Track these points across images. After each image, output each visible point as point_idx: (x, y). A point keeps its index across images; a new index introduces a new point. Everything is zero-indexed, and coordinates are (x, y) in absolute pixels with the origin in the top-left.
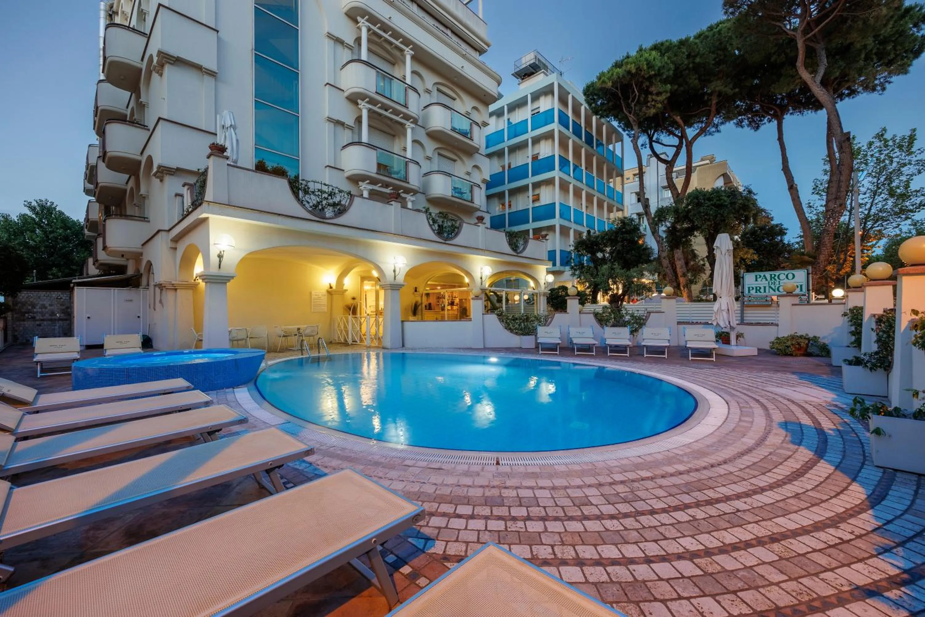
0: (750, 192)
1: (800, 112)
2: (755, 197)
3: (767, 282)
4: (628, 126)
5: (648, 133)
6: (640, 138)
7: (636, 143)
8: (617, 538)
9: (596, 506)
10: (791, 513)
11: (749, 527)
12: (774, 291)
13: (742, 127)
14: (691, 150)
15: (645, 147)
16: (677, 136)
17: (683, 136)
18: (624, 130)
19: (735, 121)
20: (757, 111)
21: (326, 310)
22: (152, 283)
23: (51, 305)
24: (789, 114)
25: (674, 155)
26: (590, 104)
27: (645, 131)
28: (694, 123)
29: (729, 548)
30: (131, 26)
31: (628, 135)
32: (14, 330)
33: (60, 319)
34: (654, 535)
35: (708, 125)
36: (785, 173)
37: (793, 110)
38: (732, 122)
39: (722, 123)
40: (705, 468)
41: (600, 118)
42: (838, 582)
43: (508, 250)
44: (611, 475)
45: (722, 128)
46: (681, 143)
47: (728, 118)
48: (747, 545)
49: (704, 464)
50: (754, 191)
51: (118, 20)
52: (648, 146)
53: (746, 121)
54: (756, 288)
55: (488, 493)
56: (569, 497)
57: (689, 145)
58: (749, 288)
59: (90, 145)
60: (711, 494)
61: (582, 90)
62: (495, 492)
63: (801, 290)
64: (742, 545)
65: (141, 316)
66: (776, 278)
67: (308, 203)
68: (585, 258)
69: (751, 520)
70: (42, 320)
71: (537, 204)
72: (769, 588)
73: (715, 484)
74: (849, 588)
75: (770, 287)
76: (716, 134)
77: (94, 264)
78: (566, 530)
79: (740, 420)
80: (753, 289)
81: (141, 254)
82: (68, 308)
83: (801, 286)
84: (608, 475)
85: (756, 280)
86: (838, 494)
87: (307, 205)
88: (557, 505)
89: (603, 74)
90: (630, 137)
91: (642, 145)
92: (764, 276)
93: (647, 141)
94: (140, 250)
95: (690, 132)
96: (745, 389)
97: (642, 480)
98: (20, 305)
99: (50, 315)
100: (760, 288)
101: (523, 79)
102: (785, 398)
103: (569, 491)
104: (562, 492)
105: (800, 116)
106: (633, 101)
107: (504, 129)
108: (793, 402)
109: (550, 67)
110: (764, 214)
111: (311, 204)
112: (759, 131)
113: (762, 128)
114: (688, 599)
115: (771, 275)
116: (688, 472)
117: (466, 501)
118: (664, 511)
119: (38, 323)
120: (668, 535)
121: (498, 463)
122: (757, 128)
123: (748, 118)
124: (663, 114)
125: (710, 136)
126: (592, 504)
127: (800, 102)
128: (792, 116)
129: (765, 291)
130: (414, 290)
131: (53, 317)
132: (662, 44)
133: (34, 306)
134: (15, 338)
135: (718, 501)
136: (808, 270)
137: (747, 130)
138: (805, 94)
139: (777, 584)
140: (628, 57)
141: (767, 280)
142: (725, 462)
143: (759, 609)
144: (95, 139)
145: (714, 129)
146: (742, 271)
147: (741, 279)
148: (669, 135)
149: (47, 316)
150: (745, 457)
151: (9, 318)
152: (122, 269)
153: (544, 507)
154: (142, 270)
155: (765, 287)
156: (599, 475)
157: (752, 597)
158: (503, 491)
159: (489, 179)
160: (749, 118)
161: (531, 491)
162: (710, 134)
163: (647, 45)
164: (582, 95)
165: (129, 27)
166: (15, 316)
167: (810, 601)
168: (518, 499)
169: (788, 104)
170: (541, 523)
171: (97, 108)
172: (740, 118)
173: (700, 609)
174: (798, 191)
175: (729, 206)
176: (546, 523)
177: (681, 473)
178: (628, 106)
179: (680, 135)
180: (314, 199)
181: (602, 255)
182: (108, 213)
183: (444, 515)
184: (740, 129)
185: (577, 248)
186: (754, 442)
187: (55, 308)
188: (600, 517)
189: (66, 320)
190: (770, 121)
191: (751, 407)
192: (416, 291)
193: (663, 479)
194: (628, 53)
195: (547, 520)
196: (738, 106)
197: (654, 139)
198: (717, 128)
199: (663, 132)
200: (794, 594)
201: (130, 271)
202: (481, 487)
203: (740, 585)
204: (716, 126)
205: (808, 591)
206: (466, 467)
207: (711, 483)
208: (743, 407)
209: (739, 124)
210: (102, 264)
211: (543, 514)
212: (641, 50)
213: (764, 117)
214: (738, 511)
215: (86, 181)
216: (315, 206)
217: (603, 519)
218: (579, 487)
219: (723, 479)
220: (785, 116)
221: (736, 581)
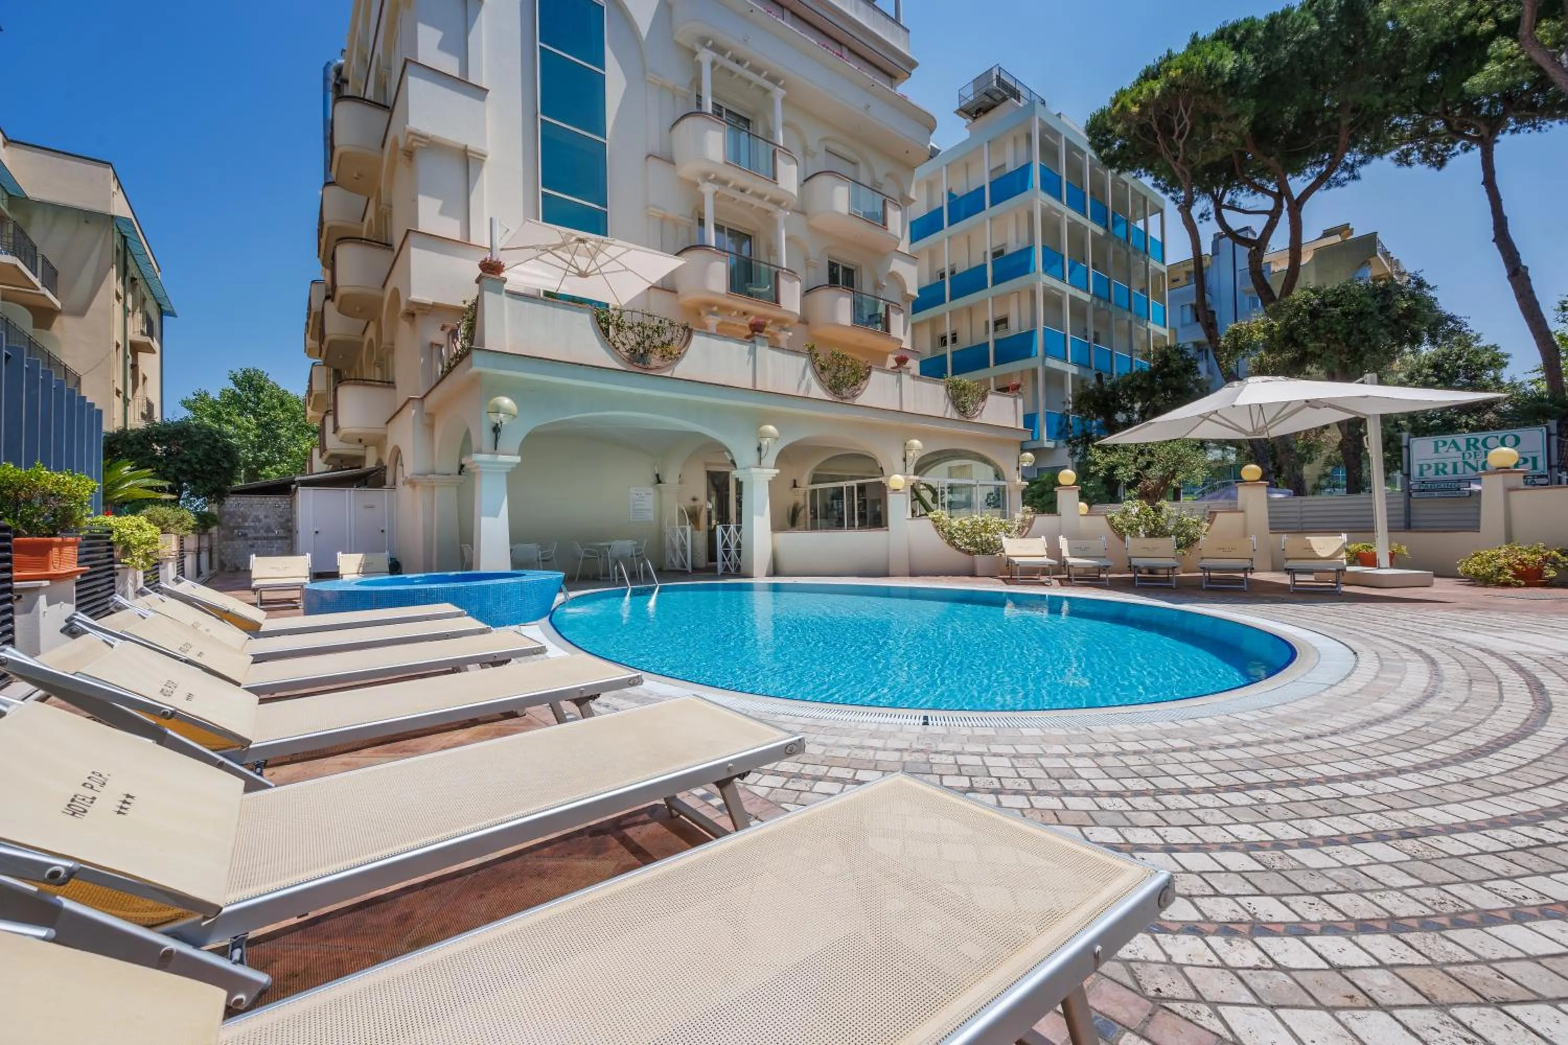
0: (1420, 284)
1: (1534, 126)
2: (1432, 294)
3: (1460, 454)
4: (1171, 185)
5: (1212, 194)
6: (1197, 204)
7: (1189, 211)
8: (1120, 820)
9: (1088, 780)
10: (1448, 803)
11: (1363, 818)
12: (1476, 469)
13: (1410, 164)
14: (1299, 217)
15: (1208, 219)
16: (1270, 193)
17: (1283, 193)
18: (1165, 191)
19: (1393, 154)
20: (1436, 134)
21: (652, 518)
22: (400, 480)
23: (266, 517)
24: (1508, 133)
25: (1265, 229)
26: (1098, 149)
27: (1206, 190)
28: (1306, 166)
29: (1320, 842)
30: (367, 97)
31: (1173, 199)
32: (221, 553)
33: (278, 538)
34: (1186, 818)
35: (1332, 168)
36: (1500, 247)
37: (1517, 122)
38: (1387, 157)
39: (1362, 162)
40: (1293, 740)
41: (1119, 173)
42: (1519, 894)
43: (952, 413)
44: (1119, 744)
45: (1362, 170)
46: (1279, 205)
47: (1374, 151)
48: (1355, 839)
49: (1292, 734)
50: (1429, 281)
51: (348, 90)
52: (1213, 216)
53: (1416, 152)
54: (1437, 465)
55: (907, 757)
56: (1042, 767)
57: (1296, 207)
58: (1421, 466)
59: (313, 282)
60: (1300, 773)
61: (1084, 125)
62: (921, 757)
63: (1535, 467)
64: (1344, 839)
65: (386, 529)
66: (1479, 445)
67: (624, 344)
68: (1094, 423)
69: (1368, 809)
70: (255, 539)
71: (1002, 334)
72: (1383, 894)
73: (1309, 761)
74: (1539, 903)
75: (1466, 463)
76: (1351, 184)
77: (321, 456)
78: (1032, 807)
79: (1376, 677)
80: (1429, 467)
81: (385, 437)
82: (288, 520)
83: (1535, 459)
84: (1114, 743)
85: (1436, 451)
86: (1552, 782)
87: (622, 349)
88: (1020, 777)
89: (1123, 92)
90: (1177, 202)
91: (1202, 216)
92: (1454, 442)
93: (1211, 208)
94: (381, 432)
95: (1297, 185)
96: (1395, 634)
97: (1173, 751)
98: (227, 517)
99: (266, 531)
100: (1445, 465)
101: (975, 118)
102: (1476, 648)
103: (1042, 760)
104: (1030, 761)
105: (1535, 133)
106: (1180, 136)
107: (942, 208)
108: (1492, 654)
109: (1023, 92)
110: (1451, 325)
111: (628, 347)
112: (1445, 169)
113: (1451, 163)
114: (1232, 896)
115: (1468, 440)
116: (1260, 743)
117: (872, 765)
118: (1207, 790)
119: (250, 542)
120: (1208, 819)
121: (926, 724)
122: (1441, 164)
123: (1419, 149)
124: (1242, 154)
125: (1338, 188)
126: (1080, 778)
127: (1532, 107)
128: (1516, 136)
129: (1455, 472)
130: (792, 484)
131: (270, 535)
132: (1235, 27)
133: (245, 519)
134: (222, 565)
135: (1310, 782)
136: (1548, 429)
137: (1420, 170)
138: (1543, 90)
139: (1401, 889)
140: (1170, 57)
141: (1459, 449)
142: (1334, 733)
143: (1358, 917)
144: (319, 272)
145: (1345, 175)
146: (1405, 435)
147: (1405, 451)
148: (1254, 193)
149: (262, 533)
150: (1375, 728)
151: (215, 536)
152: (358, 460)
153: (999, 778)
154: (386, 462)
155: (1455, 465)
156: (1096, 742)
157: (1349, 902)
158: (932, 756)
159: (916, 294)
160: (1422, 146)
161: (978, 758)
162: (1340, 184)
163: (1207, 31)
164: (1084, 135)
165: (364, 99)
166: (222, 532)
167: (1457, 913)
168: (956, 767)
169: (1505, 114)
170: (993, 797)
171: (321, 223)
172: (1404, 147)
173: (1251, 910)
174: (1529, 280)
175: (1376, 313)
176: (1000, 797)
177: (1246, 745)
178: (1172, 147)
179: (1276, 190)
180: (631, 339)
181: (1124, 416)
182: (339, 378)
183: (837, 780)
184: (1405, 169)
185: (1078, 408)
186: (1398, 707)
187: (271, 521)
188: (1093, 794)
189: (286, 538)
190: (1466, 149)
191: (1402, 659)
192: (795, 486)
193: (1212, 752)
194: (1169, 51)
195: (1001, 793)
196: (1396, 126)
197: (1225, 201)
198: (1352, 171)
199: (1242, 189)
200: (1429, 903)
201: (370, 464)
202: (897, 750)
203: (1331, 886)
204: (1351, 168)
205: (1456, 901)
206: (874, 726)
207: (1300, 759)
208: (1387, 659)
209: (1403, 160)
210: (332, 456)
211: (997, 785)
212: (1194, 40)
213: (1455, 143)
214: (1346, 796)
215: (308, 336)
216: (633, 351)
217: (1098, 796)
218: (1059, 756)
219: (1323, 754)
220: (1499, 137)
221: (1324, 881)
